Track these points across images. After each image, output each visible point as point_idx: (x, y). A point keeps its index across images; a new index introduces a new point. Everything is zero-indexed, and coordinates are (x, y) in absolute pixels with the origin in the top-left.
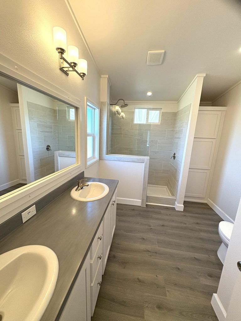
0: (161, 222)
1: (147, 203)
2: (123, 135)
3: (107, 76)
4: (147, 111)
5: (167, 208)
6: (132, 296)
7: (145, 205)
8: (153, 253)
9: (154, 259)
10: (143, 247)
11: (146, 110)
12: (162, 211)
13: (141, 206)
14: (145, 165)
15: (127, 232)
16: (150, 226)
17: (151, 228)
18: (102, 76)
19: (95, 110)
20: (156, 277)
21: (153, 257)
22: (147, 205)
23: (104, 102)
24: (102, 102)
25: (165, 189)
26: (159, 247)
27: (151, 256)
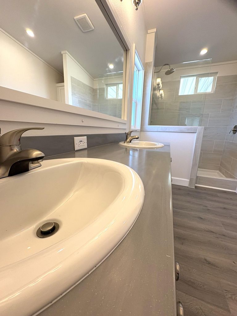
0: (221, 205)
1: (196, 185)
2: (164, 110)
3: (155, 30)
4: (197, 78)
5: (225, 192)
6: (203, 278)
7: (194, 186)
8: (220, 235)
9: (223, 242)
10: (202, 226)
11: (195, 78)
12: (219, 194)
13: (188, 186)
14: (197, 135)
15: (176, 209)
16: (206, 207)
17: (209, 209)
18: (149, 31)
19: (140, 72)
20: (233, 263)
21: (220, 239)
22: (196, 187)
23: (149, 62)
24: (147, 63)
25: (216, 173)
26: (225, 229)
27: (218, 238)
